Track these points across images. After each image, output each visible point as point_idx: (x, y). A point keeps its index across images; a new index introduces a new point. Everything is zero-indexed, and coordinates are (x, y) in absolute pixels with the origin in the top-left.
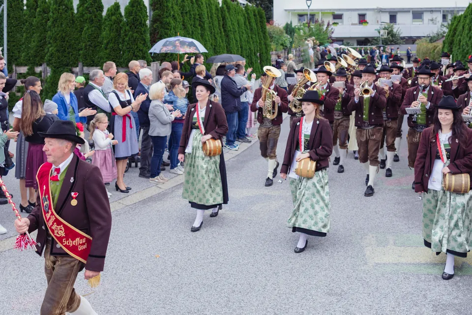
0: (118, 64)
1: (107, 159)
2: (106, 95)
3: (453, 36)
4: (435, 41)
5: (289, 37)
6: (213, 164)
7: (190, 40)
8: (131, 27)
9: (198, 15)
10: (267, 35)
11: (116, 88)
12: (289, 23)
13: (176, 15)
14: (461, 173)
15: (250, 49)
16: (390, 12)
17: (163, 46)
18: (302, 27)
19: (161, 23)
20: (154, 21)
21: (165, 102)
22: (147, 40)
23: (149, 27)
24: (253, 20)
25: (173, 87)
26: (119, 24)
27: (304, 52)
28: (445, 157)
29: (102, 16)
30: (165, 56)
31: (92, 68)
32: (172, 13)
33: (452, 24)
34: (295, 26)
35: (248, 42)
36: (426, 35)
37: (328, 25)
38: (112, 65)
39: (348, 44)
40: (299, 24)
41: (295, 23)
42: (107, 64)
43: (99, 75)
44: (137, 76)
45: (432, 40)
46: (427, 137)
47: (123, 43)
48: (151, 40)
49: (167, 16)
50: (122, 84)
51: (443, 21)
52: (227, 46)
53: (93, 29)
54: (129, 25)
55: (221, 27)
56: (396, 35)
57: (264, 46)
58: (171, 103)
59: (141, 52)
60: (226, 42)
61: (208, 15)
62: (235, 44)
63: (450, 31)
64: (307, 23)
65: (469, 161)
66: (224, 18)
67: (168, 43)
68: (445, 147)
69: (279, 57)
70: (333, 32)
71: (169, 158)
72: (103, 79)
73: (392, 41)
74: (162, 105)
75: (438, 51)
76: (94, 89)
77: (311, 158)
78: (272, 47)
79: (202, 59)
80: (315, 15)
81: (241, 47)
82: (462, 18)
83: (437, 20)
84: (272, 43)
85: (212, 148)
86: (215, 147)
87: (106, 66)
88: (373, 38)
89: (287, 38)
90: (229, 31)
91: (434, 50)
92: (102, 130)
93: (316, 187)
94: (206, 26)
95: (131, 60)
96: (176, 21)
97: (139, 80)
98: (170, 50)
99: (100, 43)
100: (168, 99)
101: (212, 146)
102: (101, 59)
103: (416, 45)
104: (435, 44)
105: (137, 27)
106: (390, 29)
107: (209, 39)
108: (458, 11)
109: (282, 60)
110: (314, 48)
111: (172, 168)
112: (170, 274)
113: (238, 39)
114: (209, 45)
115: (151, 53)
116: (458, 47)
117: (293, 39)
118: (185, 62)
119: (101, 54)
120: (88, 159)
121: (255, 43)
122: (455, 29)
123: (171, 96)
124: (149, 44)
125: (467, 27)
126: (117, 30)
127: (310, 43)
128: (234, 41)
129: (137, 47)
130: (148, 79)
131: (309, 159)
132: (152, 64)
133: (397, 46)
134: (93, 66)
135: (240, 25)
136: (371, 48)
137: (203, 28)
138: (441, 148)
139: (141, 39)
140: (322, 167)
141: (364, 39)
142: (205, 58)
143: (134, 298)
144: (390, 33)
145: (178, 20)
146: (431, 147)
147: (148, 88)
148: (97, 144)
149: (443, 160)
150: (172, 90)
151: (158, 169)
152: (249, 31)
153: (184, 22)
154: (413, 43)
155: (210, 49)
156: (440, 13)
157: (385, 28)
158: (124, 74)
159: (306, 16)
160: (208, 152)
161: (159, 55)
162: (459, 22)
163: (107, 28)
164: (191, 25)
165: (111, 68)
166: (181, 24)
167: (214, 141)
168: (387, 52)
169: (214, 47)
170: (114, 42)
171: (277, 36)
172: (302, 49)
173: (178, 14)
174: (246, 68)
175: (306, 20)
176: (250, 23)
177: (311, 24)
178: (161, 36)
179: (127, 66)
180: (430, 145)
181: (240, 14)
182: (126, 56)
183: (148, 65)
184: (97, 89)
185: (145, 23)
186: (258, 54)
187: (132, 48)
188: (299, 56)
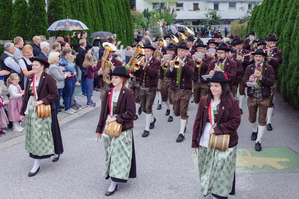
0: (25, 38)
1: (18, 105)
2: (16, 61)
3: (254, 20)
4: (243, 22)
5: (146, 19)
6: (45, 123)
7: (77, 21)
8: (33, 12)
9: (82, 3)
10: (131, 18)
11: (24, 55)
12: (146, 9)
13: (66, 3)
14: (223, 134)
15: (119, 27)
16: (214, 2)
17: (57, 26)
18: (155, 12)
19: (56, 9)
20: (50, 8)
21: (60, 65)
22: (45, 21)
23: (47, 11)
24: (121, 7)
25: (65, 55)
26: (25, 10)
27: (156, 29)
28: (213, 121)
29: (12, 4)
30: (59, 33)
31: (7, 41)
32: (63, 2)
33: (254, 11)
34: (151, 11)
35: (118, 23)
36: (237, 18)
37: (173, 11)
38: (20, 39)
39: (186, 24)
40: (153, 10)
41: (151, 9)
42: (17, 39)
43: (11, 46)
44: (39, 47)
45: (241, 21)
46: (202, 104)
47: (28, 23)
48: (49, 21)
49: (59, 4)
50: (28, 53)
51: (249, 9)
52: (103, 25)
53: (6, 13)
54: (32, 11)
55: (99, 12)
56: (218, 18)
57: (129, 26)
58: (64, 65)
59: (42, 30)
60: (102, 22)
61: (89, 3)
62: (108, 24)
63: (252, 16)
64: (158, 9)
65: (231, 124)
66: (101, 6)
67: (61, 23)
68: (214, 113)
69: (139, 33)
70: (176, 16)
71: (64, 103)
72: (14, 49)
73: (215, 22)
74: (57, 67)
75: (244, 29)
76: (8, 56)
77: (117, 121)
78: (135, 26)
79: (85, 35)
80: (164, 4)
81: (113, 26)
82: (260, 7)
83: (245, 8)
84: (135, 23)
85: (42, 111)
86: (45, 110)
87: (16, 40)
88: (203, 20)
89: (144, 20)
90: (104, 15)
91: (242, 28)
92: (15, 85)
93: (121, 144)
94: (88, 11)
95: (35, 36)
96: (67, 8)
97: (41, 50)
98: (63, 29)
99: (12, 23)
100: (62, 63)
101: (42, 110)
102: (12, 34)
103: (231, 25)
104: (242, 24)
105: (38, 12)
106: (214, 14)
107: (90, 21)
108: (259, 2)
109: (142, 35)
110: (163, 27)
111: (66, 110)
112: (66, 180)
113: (111, 20)
114: (90, 25)
115: (49, 31)
116: (257, 27)
117: (149, 21)
118: (73, 37)
119: (13, 31)
120: (5, 105)
121: (123, 23)
122: (256, 15)
123: (63, 61)
124: (47, 24)
125: (263, 13)
126: (23, 14)
127: (161, 23)
128: (108, 22)
129: (39, 26)
130: (47, 49)
131: (116, 122)
132: (50, 38)
133: (219, 25)
134: (7, 40)
135: (112, 10)
136: (201, 27)
137: (86, 13)
138: (211, 113)
139: (42, 21)
140: (127, 128)
141: (197, 20)
142: (88, 33)
143: (41, 197)
144: (214, 17)
145: (68, 7)
146: (203, 112)
147: (48, 55)
148: (12, 95)
149: (211, 124)
150: (64, 57)
151: (57, 111)
152: (118, 15)
153: (72, 8)
154: (229, 24)
155: (91, 27)
156: (246, 3)
157: (211, 14)
158: (29, 45)
159: (158, 4)
160: (39, 115)
161: (55, 32)
162: (258, 10)
163: (16, 13)
164: (77, 11)
165: (20, 41)
166: (70, 10)
167: (44, 106)
168: (212, 30)
169: (94, 26)
170: (22, 23)
171: (138, 19)
172: (155, 28)
173: (67, 3)
174: (117, 41)
175: (158, 7)
176: (119, 9)
177: (162, 10)
178: (56, 18)
179: (32, 40)
180: (203, 110)
181: (112, 3)
182: (31, 32)
183: (47, 39)
184: (11, 56)
185: (44, 9)
186: (125, 31)
187: (35, 27)
188: (153, 32)
